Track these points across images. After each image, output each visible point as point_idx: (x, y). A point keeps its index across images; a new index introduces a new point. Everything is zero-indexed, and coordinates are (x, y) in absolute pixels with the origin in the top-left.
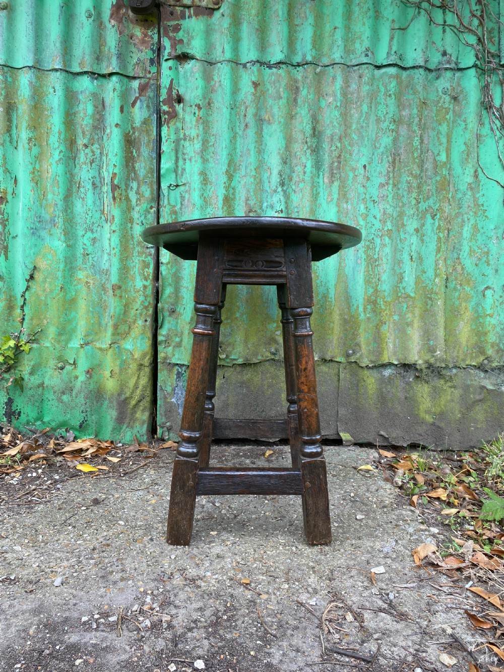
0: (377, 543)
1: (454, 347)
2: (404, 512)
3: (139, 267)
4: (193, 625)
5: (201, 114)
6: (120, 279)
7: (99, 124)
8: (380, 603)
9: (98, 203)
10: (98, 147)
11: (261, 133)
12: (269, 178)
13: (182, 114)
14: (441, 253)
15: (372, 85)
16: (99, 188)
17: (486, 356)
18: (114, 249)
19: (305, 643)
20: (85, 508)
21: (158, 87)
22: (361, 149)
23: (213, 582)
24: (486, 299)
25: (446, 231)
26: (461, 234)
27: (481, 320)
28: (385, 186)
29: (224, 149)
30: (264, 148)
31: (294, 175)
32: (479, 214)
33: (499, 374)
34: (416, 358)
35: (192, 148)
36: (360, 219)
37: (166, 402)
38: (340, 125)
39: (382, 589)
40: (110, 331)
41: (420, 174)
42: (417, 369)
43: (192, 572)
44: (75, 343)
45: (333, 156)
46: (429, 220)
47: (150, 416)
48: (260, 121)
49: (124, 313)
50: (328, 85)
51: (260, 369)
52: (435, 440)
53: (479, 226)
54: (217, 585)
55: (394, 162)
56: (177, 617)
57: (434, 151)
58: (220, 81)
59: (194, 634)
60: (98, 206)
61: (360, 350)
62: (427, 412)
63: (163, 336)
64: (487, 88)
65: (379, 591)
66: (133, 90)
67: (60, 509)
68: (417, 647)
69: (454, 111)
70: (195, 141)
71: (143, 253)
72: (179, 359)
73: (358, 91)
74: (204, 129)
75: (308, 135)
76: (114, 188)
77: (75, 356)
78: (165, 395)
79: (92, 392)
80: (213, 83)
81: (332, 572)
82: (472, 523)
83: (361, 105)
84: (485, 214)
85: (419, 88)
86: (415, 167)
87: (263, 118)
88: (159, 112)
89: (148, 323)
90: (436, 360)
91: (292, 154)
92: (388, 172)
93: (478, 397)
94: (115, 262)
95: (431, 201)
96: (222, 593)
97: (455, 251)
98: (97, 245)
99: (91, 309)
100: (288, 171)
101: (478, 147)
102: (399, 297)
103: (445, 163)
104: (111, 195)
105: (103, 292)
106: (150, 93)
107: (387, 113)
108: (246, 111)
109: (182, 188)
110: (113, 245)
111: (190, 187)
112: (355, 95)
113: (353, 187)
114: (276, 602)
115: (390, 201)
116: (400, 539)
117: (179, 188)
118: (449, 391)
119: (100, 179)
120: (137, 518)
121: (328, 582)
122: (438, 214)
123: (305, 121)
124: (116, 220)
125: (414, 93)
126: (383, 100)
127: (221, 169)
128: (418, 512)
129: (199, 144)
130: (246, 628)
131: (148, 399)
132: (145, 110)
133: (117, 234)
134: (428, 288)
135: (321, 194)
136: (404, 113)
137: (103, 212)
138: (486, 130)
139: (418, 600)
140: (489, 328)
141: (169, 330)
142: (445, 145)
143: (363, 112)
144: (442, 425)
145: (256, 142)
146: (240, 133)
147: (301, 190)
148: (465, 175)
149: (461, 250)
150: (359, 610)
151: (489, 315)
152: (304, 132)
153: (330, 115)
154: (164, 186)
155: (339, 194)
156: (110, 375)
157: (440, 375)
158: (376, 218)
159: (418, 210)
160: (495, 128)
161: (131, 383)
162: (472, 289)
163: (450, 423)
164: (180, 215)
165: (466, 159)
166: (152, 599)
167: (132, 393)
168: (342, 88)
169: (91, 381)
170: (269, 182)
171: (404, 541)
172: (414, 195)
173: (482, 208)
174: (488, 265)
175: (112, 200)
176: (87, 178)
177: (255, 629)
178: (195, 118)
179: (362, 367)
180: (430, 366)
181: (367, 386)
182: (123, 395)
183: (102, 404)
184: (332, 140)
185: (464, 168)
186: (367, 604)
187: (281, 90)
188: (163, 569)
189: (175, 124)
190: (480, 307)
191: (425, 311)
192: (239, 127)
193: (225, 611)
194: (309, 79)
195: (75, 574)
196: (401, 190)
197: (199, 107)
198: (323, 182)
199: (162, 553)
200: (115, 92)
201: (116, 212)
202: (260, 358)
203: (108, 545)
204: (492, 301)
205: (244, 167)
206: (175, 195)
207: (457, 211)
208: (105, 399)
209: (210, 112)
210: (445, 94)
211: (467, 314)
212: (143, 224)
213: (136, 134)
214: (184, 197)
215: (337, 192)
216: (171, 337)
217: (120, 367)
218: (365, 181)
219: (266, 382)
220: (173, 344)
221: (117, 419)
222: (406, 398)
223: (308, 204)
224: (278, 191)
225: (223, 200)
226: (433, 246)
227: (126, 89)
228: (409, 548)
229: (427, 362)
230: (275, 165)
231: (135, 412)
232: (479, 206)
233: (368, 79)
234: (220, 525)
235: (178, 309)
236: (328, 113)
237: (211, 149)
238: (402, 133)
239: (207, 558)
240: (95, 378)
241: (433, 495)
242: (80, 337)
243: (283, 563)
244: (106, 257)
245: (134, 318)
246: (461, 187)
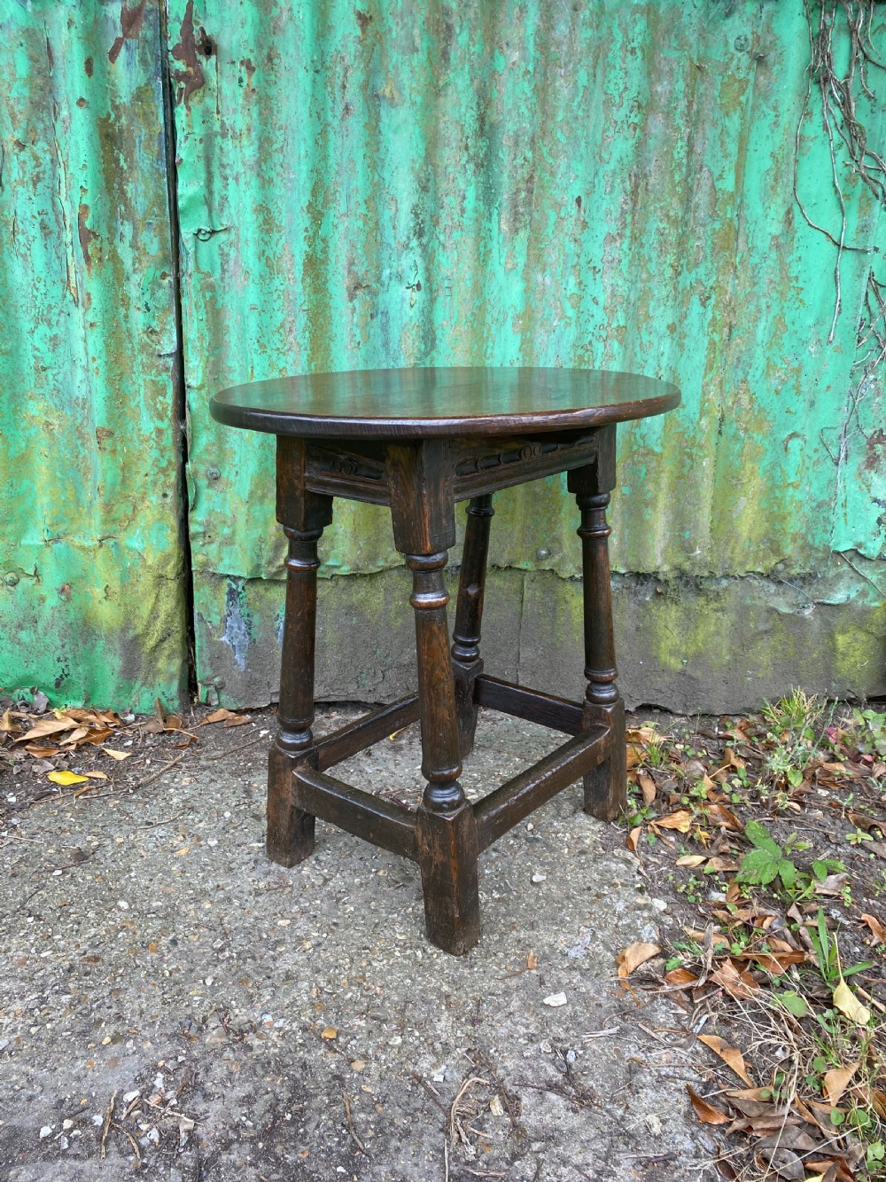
0: (562, 938)
1: (727, 543)
2: (613, 866)
3: (145, 394)
4: (233, 1136)
5: (254, 84)
6: (110, 419)
7: (44, 97)
8: (551, 1070)
9: (56, 264)
10: (46, 147)
11: (377, 126)
12: (394, 219)
13: (214, 79)
14: (714, 372)
15: (598, 26)
16: (54, 236)
17: (781, 558)
18: (94, 359)
19: (416, 1165)
20: (60, 872)
21: (163, 18)
22: (573, 164)
23: (274, 1035)
24: (789, 457)
25: (726, 330)
26: (752, 334)
27: (778, 494)
28: (616, 240)
29: (303, 161)
30: (383, 157)
31: (443, 214)
32: (789, 296)
33: (802, 587)
34: (659, 561)
35: (239, 154)
36: (568, 305)
37: (211, 643)
38: (534, 113)
39: (559, 1040)
40: (98, 515)
41: (683, 217)
42: (659, 580)
43: (240, 1015)
44: (35, 538)
45: (519, 178)
46: (695, 307)
47: (183, 665)
48: (373, 98)
49: (123, 481)
50: (511, 23)
51: (381, 583)
52: (684, 698)
53: (787, 320)
54: (280, 1043)
55: (634, 192)
56: (206, 1118)
57: (713, 169)
58: (291, 9)
59: (232, 1157)
60: (56, 272)
61: (561, 548)
62: (672, 653)
63: (200, 524)
64: (823, 37)
65: (552, 1046)
66: (110, 24)
67: (14, 875)
68: (600, 1164)
69: (756, 85)
70: (245, 142)
71: (152, 366)
72: (231, 567)
73: (571, 39)
74: (260, 114)
75: (469, 132)
76: (86, 236)
77: (35, 561)
78: (207, 629)
79: (74, 626)
80: (275, 12)
81: (478, 1004)
82: (724, 888)
83: (576, 72)
84: (800, 297)
85: (692, 38)
86: (675, 201)
87: (380, 92)
88: (165, 73)
89: (168, 500)
90: (693, 564)
91: (439, 170)
92: (623, 213)
93: (762, 627)
94: (99, 382)
95: (701, 270)
96: (288, 1060)
97: (740, 366)
98: (61, 350)
99: (58, 474)
100: (430, 205)
101: (796, 161)
102: (635, 453)
103: (732, 196)
104: (81, 251)
105: (79, 442)
106: (146, 31)
107: (626, 88)
108: (345, 76)
109: (222, 237)
110: (92, 353)
111: (237, 235)
112: (565, 48)
113: (555, 241)
114: (377, 1078)
115: (624, 271)
116: (600, 928)
117: (216, 236)
118: (714, 616)
119: (57, 216)
120: (153, 893)
121: (470, 1027)
122: (713, 296)
123: (464, 101)
124: (95, 302)
125: (681, 47)
126: (619, 60)
127: (299, 200)
128: (637, 862)
129: (252, 148)
130: (323, 1138)
131: (178, 637)
132: (137, 68)
133: (97, 331)
134: (686, 436)
135: (495, 253)
136: (659, 89)
137: (69, 285)
138: (813, 128)
139: (614, 1062)
140: (791, 508)
141: (210, 512)
142: (734, 158)
143: (580, 85)
144: (698, 674)
145: (367, 144)
146: (335, 123)
147: (456, 244)
148: (769, 220)
149: (750, 365)
150: (514, 1089)
151: (792, 484)
152: (463, 126)
153: (514, 90)
154: (186, 232)
155: (528, 255)
156: (104, 595)
157: (699, 590)
158: (597, 303)
159: (675, 289)
160: (831, 123)
161: (145, 609)
162: (765, 437)
163: (711, 671)
164: (220, 292)
165: (773, 188)
166: (166, 1081)
167: (148, 626)
168: (538, 32)
169: (70, 606)
170: (394, 228)
171: (607, 933)
172: (670, 259)
173: (794, 283)
174: (799, 392)
175: (83, 261)
176: (29, 215)
177: (337, 1139)
178: (241, 91)
179: (563, 579)
180: (682, 575)
181: (570, 611)
182: (131, 631)
183: (94, 646)
184: (516, 144)
185: (766, 205)
186: (529, 1074)
187: (416, 32)
188: (189, 1011)
189: (201, 101)
190: (778, 469)
191: (679, 478)
192: (333, 109)
193: (290, 1100)
194: (472, 10)
195: (33, 1030)
196: (647, 246)
197: (251, 69)
198: (499, 229)
199: (192, 971)
200: (73, 29)
201: (94, 287)
202: (381, 563)
203: (96, 959)
204: (799, 459)
205: (344, 196)
206: (208, 250)
207: (748, 290)
208: (99, 636)
209: (273, 77)
210: (741, 51)
211: (754, 482)
212: (149, 310)
213: (124, 120)
214: (228, 255)
215: (525, 252)
216: (215, 526)
217: (122, 582)
218: (577, 231)
219: (392, 607)
220: (218, 539)
221: (124, 672)
222: (638, 629)
223: (468, 274)
224: (411, 246)
225: (304, 264)
226: (699, 357)
227: (96, 21)
228: (613, 947)
229: (677, 568)
230: (405, 194)
231: (156, 660)
232: (789, 279)
233: (591, 13)
234: (297, 902)
235: (225, 475)
236: (510, 85)
237: (278, 158)
238: (654, 131)
239: (268, 982)
240: (77, 600)
241: (667, 823)
242: (42, 526)
243: (396, 988)
244: (80, 374)
245: (142, 490)
246: (758, 243)
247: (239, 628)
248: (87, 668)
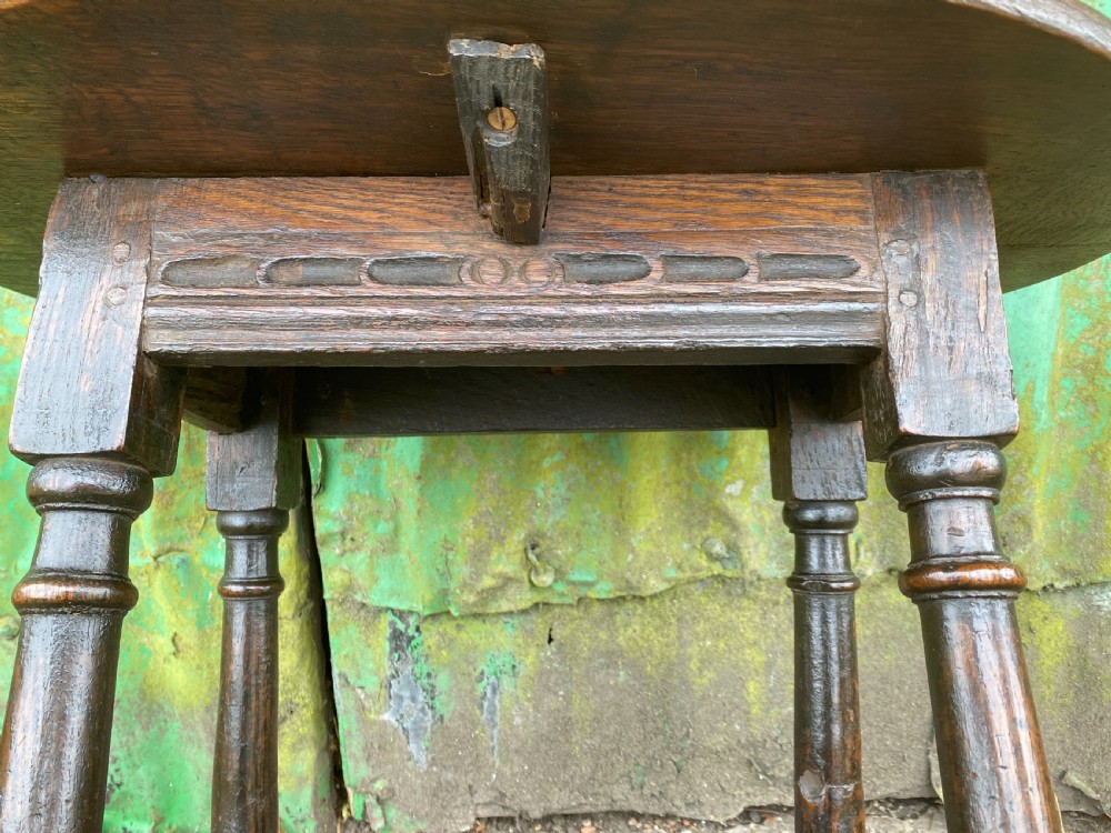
37: (365, 723)
40: (148, 512)
47: (319, 758)
51: (673, 609)
63: (335, 519)
72: (393, 593)
78: (358, 700)
141: (351, 497)
156: (173, 649)
181: (1038, 648)
183: (162, 731)
202: (671, 574)
208: (171, 716)
216: (361, 521)
219: (693, 650)
220: (369, 544)
247: (413, 699)
248: (154, 768)
